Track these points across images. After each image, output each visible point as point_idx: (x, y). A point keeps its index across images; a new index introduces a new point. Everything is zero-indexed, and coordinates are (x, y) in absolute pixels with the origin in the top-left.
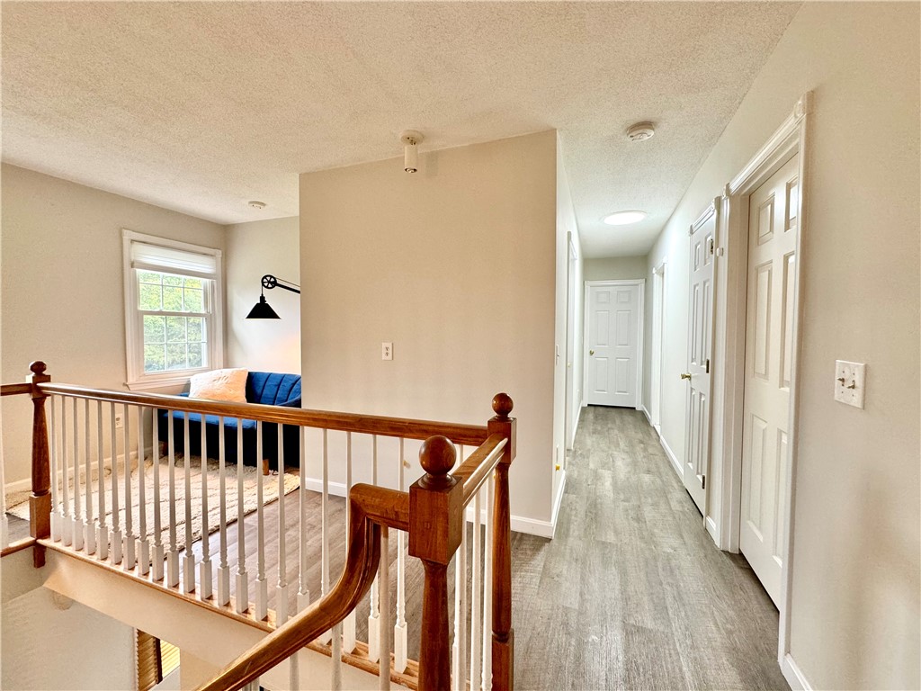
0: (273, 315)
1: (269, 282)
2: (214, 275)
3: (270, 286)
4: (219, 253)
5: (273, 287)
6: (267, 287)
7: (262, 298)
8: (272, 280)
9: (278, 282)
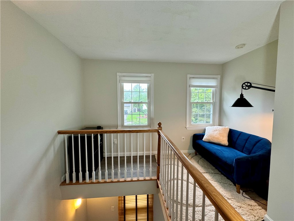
0: (249, 105)
1: (246, 86)
2: (216, 86)
3: (247, 88)
4: (219, 77)
5: (249, 88)
6: (245, 89)
7: (242, 95)
8: (249, 84)
9: (253, 85)
